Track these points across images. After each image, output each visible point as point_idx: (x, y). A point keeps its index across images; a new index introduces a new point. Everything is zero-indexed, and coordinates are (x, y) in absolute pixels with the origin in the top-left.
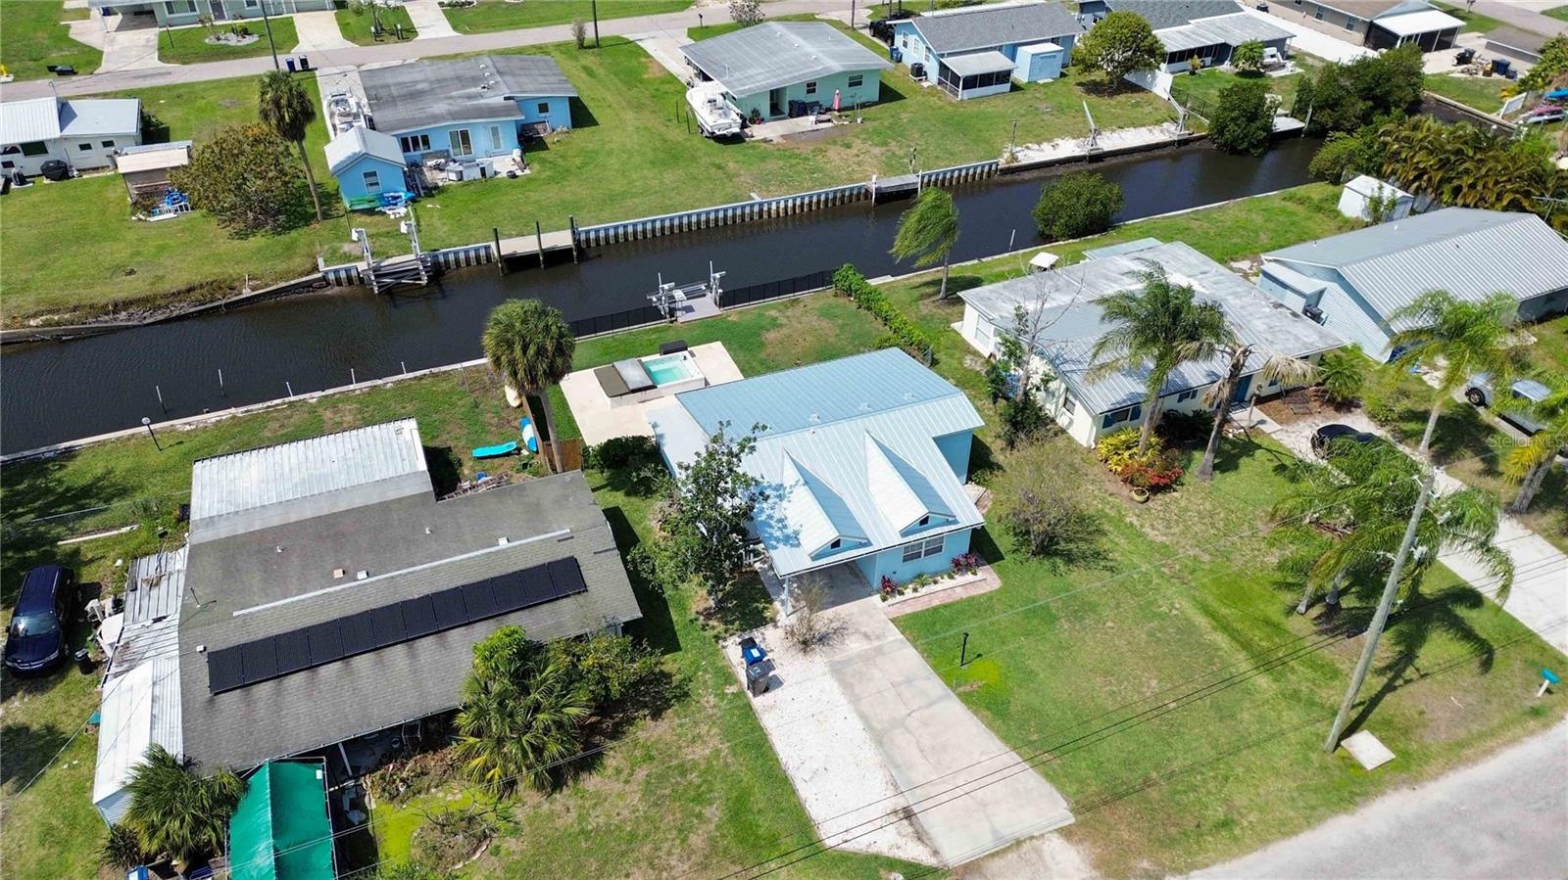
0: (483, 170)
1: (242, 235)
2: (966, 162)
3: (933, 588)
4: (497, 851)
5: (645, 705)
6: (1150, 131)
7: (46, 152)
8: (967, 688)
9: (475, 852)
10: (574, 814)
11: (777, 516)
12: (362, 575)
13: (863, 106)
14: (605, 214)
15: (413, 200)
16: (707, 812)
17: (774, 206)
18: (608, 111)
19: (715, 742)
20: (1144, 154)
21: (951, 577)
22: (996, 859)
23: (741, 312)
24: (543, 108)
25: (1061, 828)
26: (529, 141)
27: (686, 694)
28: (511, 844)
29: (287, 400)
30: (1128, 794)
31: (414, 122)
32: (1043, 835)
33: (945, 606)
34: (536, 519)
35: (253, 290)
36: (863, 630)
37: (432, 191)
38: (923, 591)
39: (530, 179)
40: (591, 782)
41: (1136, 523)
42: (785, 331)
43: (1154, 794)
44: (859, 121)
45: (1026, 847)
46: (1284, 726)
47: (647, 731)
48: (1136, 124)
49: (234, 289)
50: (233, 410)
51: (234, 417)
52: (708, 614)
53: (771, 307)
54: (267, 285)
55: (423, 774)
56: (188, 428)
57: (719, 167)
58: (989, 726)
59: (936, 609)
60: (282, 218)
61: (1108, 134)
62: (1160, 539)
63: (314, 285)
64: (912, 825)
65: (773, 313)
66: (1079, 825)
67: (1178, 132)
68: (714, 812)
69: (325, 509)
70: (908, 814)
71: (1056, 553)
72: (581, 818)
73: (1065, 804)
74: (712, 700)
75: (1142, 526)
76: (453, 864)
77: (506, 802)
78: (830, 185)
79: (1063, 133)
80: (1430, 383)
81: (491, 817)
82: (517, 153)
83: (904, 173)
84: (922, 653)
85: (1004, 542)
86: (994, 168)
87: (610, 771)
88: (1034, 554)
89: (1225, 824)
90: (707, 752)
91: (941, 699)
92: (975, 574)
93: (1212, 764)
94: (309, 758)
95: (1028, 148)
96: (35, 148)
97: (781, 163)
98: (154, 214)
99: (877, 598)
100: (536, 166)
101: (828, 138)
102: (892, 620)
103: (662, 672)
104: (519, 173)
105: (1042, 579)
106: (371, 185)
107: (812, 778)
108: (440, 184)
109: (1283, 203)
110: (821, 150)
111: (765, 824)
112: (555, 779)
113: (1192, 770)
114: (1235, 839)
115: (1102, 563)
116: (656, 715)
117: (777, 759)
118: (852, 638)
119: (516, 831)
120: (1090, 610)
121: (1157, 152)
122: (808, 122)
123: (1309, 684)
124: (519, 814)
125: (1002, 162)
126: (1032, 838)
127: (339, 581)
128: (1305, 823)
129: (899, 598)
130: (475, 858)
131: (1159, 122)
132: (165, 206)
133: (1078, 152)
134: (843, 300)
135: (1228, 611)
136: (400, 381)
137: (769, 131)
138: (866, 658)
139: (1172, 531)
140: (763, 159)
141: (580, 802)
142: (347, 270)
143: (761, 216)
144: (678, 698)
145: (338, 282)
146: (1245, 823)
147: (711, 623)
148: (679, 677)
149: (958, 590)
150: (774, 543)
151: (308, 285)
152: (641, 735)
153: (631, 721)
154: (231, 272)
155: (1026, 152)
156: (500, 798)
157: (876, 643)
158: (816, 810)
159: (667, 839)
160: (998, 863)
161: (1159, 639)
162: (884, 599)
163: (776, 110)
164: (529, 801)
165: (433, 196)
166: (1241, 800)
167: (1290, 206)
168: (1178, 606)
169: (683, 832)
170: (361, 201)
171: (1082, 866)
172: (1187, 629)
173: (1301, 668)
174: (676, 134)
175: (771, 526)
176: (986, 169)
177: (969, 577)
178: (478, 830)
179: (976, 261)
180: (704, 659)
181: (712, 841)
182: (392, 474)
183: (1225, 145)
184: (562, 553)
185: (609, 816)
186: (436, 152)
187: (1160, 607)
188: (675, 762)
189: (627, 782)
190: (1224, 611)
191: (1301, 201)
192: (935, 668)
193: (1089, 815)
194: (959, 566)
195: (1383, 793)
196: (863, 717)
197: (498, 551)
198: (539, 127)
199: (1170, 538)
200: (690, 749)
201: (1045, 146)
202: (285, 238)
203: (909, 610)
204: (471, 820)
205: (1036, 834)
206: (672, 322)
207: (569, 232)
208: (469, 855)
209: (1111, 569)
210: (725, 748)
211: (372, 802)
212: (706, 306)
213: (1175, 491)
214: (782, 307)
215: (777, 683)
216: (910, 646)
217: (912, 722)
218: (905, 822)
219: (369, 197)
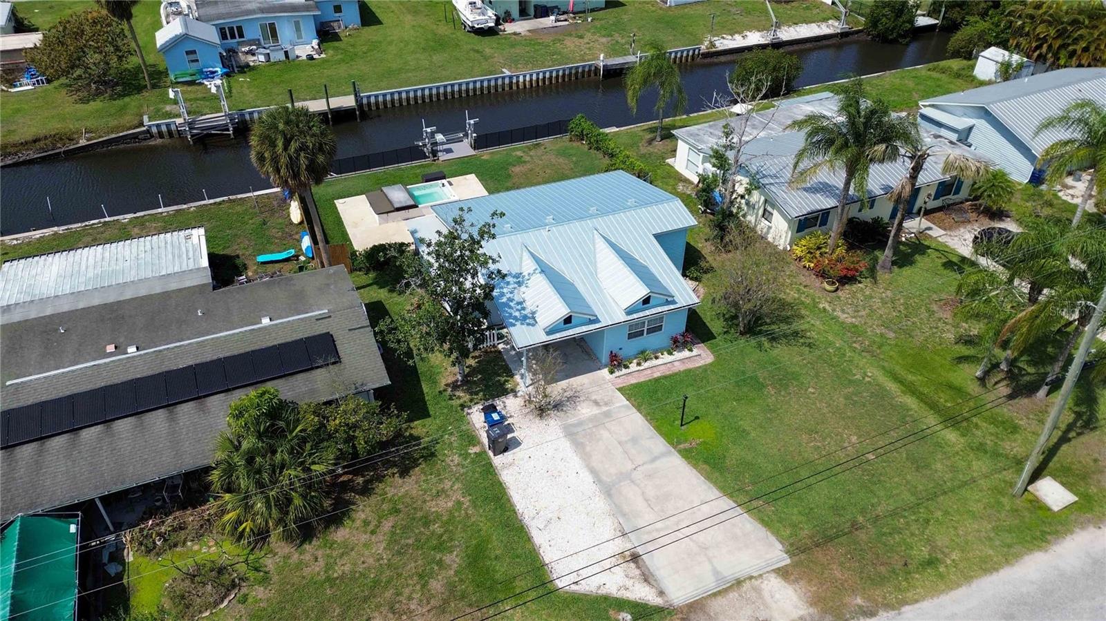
0: (286, 53)
1: (84, 101)
2: (675, 48)
3: (655, 362)
4: (244, 600)
5: (394, 465)
6: (819, 26)
8: (687, 445)
9: (222, 601)
10: (321, 562)
11: (517, 298)
12: (132, 350)
13: (593, 10)
14: (383, 84)
15: (228, 75)
16: (447, 559)
17: (521, 79)
18: (392, 14)
19: (458, 496)
20: (815, 44)
21: (670, 353)
22: (719, 598)
23: (492, 153)
24: (338, 9)
25: (779, 569)
26: (326, 34)
27: (433, 455)
28: (259, 592)
29: (102, 220)
30: (838, 537)
31: (230, 15)
32: (761, 576)
33: (665, 377)
34: (299, 302)
35: (88, 141)
36: (593, 398)
37: (245, 68)
38: (646, 365)
39: (324, 60)
40: (341, 534)
41: (828, 308)
42: (529, 166)
43: (862, 536)
44: (589, 20)
45: (747, 585)
46: (975, 474)
47: (397, 487)
48: (807, 21)
49: (73, 140)
50: (55, 229)
51: (56, 233)
52: (455, 386)
53: (517, 149)
54: (100, 137)
55: (181, 528)
56: (15, 242)
57: (478, 51)
58: (708, 478)
59: (657, 380)
60: (119, 88)
61: (786, 28)
62: (849, 320)
63: (140, 137)
64: (638, 567)
65: (519, 153)
66: (795, 565)
67: (841, 27)
68: (454, 559)
69: (111, 298)
70: (635, 558)
71: (760, 332)
72: (328, 567)
73: (780, 547)
74: (457, 459)
75: (834, 310)
76: (201, 612)
77: (257, 553)
78: (566, 64)
79: (751, 28)
80: (1064, 198)
81: (242, 568)
82: (315, 42)
83: (625, 55)
84: (645, 416)
85: (716, 326)
86: (697, 52)
87: (358, 523)
88: (742, 334)
89: (931, 563)
90: (450, 504)
91: (663, 455)
92: (691, 350)
93: (914, 508)
94: (65, 513)
95: (723, 38)
97: (527, 49)
98: (15, 86)
99: (605, 371)
100: (330, 52)
101: (566, 32)
102: (620, 390)
103: (411, 435)
104: (316, 56)
105: (748, 353)
106: (193, 61)
107: (546, 526)
108: (252, 64)
109: (929, 73)
110: (560, 40)
111: (501, 570)
112: (305, 533)
113: (894, 514)
114: (941, 576)
115: (802, 341)
116: (404, 472)
117: (514, 510)
118: (584, 405)
119: (265, 580)
120: (794, 379)
121: (825, 42)
122: (550, 21)
123: (993, 438)
124: (269, 563)
125: (703, 48)
126: (751, 578)
127: (111, 354)
128: (1004, 560)
129: (624, 371)
130: (222, 606)
131: (825, 20)
132: (25, 81)
133: (763, 41)
134: (575, 144)
135: (914, 378)
136: (201, 206)
137: (519, 27)
138: (597, 422)
139: (860, 314)
140: (513, 46)
141: (328, 552)
142: (168, 125)
143: (511, 88)
144: (425, 458)
145: (161, 135)
146: (949, 562)
147: (457, 393)
148: (427, 439)
149: (676, 364)
150: (514, 321)
151: (135, 137)
152: (391, 492)
153: (380, 479)
154: (71, 127)
155: (722, 40)
156: (252, 550)
157: (605, 409)
158: (549, 554)
159: (408, 585)
160: (719, 602)
161: (856, 402)
162: (612, 372)
163: (524, 13)
164: (279, 554)
165: (245, 72)
166: (941, 540)
167: (935, 75)
168: (870, 374)
169: (424, 577)
170: (184, 75)
171: (800, 604)
172: (881, 394)
173: (984, 424)
174: (444, 30)
175: (510, 307)
176: (691, 53)
177: (686, 353)
178: (226, 579)
179: (685, 117)
180: (450, 424)
181: (451, 587)
182: (177, 269)
183: (878, 35)
184: (320, 329)
185: (354, 565)
186: (250, 41)
187: (855, 375)
188: (419, 514)
189: (373, 533)
190: (910, 377)
191: (943, 71)
192: (658, 429)
193: (803, 557)
194: (677, 344)
195: (1072, 532)
196: (593, 471)
197: (259, 328)
198: (335, 25)
199: (859, 319)
200: (434, 503)
201: (737, 37)
202: (119, 103)
203: (634, 381)
204: (221, 570)
205: (755, 574)
206: (435, 160)
207: (352, 97)
208: (216, 604)
209: (810, 345)
210: (466, 501)
211: (130, 556)
212: (464, 149)
213: (860, 282)
214: (526, 150)
215: (516, 443)
216: (634, 410)
217: (637, 475)
218: (632, 565)
219: (190, 71)
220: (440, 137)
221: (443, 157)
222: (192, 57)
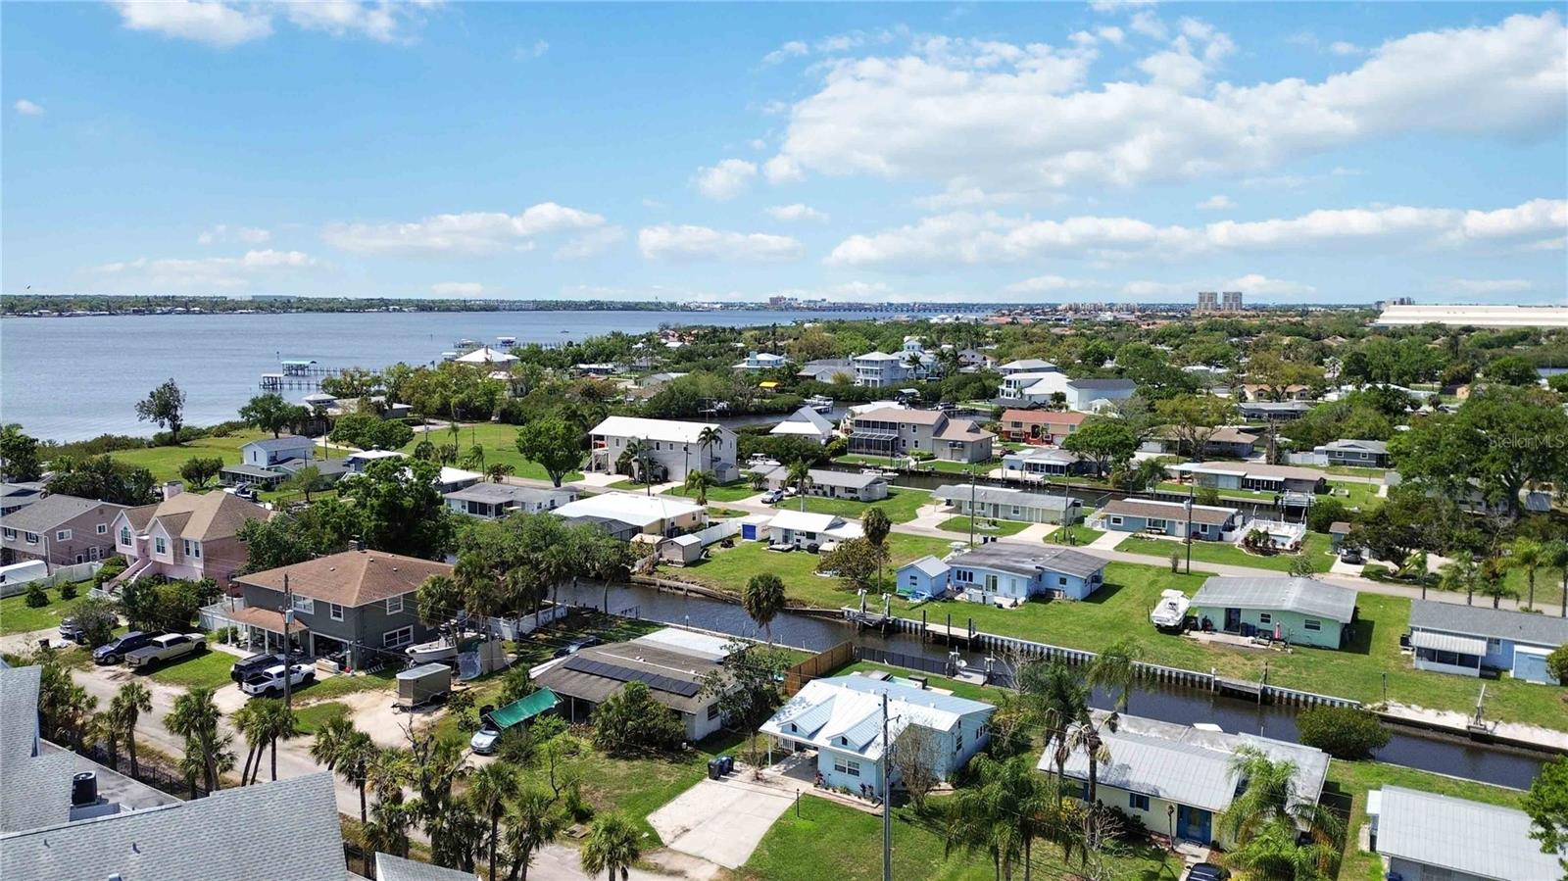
1: (838, 590)
3: (846, 796)
5: (673, 758)
7: (814, 538)
8: (785, 822)
13: (1318, 647)
14: (1014, 635)
15: (930, 599)
16: (635, 789)
19: (673, 778)
21: (859, 798)
23: (988, 686)
24: (1063, 581)
26: (1040, 595)
27: (690, 764)
33: (836, 803)
35: (813, 608)
36: (787, 788)
38: (838, 794)
39: (1011, 611)
40: (622, 762)
44: (1291, 651)
45: (702, 860)
47: (661, 763)
54: (820, 608)
58: (767, 833)
59: (829, 801)
64: (682, 832)
72: (603, 767)
73: (741, 864)
77: (593, 751)
84: (792, 805)
86: (1355, 708)
87: (632, 763)
88: (919, 815)
91: (767, 817)
96: (811, 535)
98: (823, 574)
100: (1023, 608)
103: (695, 754)
104: (1007, 607)
106: (913, 584)
107: (677, 804)
108: (958, 599)
112: (614, 756)
117: (679, 794)
119: (583, 758)
122: (1246, 641)
124: (591, 755)
125: (1368, 707)
126: (709, 861)
129: (824, 790)
133: (1462, 726)
142: (853, 613)
144: (686, 763)
145: (847, 618)
150: (774, 718)
151: (833, 615)
152: (657, 763)
153: (662, 758)
155: (1404, 708)
156: (594, 749)
158: (662, 810)
160: (685, 857)
163: (1228, 626)
164: (598, 755)
165: (947, 602)
170: (905, 592)
175: (782, 714)
177: (869, 803)
185: (609, 771)
188: (652, 774)
189: (630, 768)
192: (787, 811)
196: (733, 804)
198: (1053, 591)
201: (1430, 712)
205: (713, 861)
206: (950, 678)
207: (967, 631)
210: (673, 781)
215: (726, 780)
216: (792, 802)
217: (744, 815)
218: (682, 830)
219: (909, 590)
220: (964, 664)
221: (958, 678)
222: (914, 581)
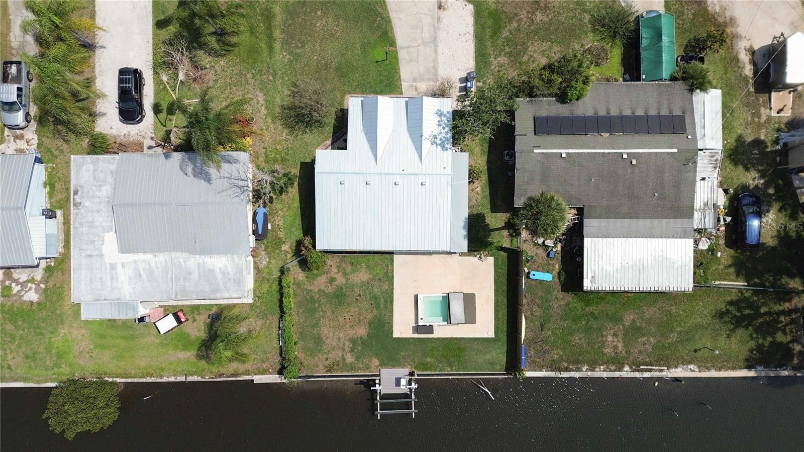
4: (582, 45)
8: (391, 48)
12: (625, 155)
19: (495, 62)
23: (367, 369)
33: (377, 92)
36: (416, 93)
40: (544, 60)
41: (263, 108)
42: (351, 333)
53: (347, 367)
58: (392, 29)
62: (260, 95)
65: (348, 359)
68: (505, 33)
70: (440, 7)
72: (551, 47)
74: (489, 82)
75: (262, 105)
76: (597, 45)
84: (399, 72)
87: (537, 63)
91: (403, 48)
102: (402, 92)
107: (466, 33)
111: (489, 22)
115: (296, 90)
116: (512, 81)
117: (475, 46)
118: (422, 90)
120: (318, 68)
127: (634, 155)
130: (590, 45)
138: (422, 78)
157: (414, 84)
158: (470, 20)
159: (525, 28)
161: (301, 43)
168: (281, 56)
169: (518, 30)
181: (510, 21)
184: (539, 139)
185: (542, 45)
187: (289, 58)
188: (512, 58)
189: (532, 56)
190: (264, 46)
192: (398, 63)
197: (567, 150)
206: (413, 373)
209: (295, 85)
210: (492, 59)
212: (388, 381)
214: (341, 363)
216: (402, 78)
217: (419, 42)
218: (442, 4)
